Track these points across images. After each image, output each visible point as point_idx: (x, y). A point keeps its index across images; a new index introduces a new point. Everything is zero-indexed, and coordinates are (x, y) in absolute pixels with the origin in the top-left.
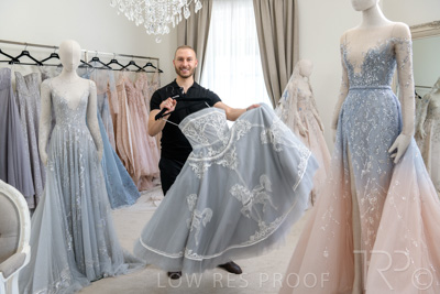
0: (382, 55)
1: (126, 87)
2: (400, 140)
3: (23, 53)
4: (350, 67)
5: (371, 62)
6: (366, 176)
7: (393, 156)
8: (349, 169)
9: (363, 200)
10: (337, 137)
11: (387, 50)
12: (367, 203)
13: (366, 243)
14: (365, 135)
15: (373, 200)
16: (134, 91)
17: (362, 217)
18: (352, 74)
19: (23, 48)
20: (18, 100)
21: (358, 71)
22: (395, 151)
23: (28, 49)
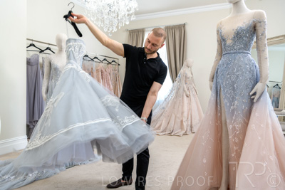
0: (247, 30)
1: (102, 71)
2: (259, 86)
3: (47, 49)
4: (224, 40)
5: (238, 35)
6: (233, 110)
7: (252, 97)
8: (220, 106)
9: (231, 126)
10: (214, 86)
11: (250, 27)
12: (234, 128)
13: (233, 155)
14: (234, 83)
15: (238, 126)
16: (105, 73)
17: (230, 137)
18: (225, 44)
19: (47, 46)
20: (43, 72)
21: (229, 42)
22: (255, 94)
23: (50, 46)
